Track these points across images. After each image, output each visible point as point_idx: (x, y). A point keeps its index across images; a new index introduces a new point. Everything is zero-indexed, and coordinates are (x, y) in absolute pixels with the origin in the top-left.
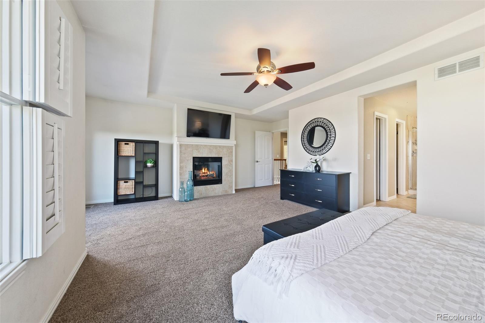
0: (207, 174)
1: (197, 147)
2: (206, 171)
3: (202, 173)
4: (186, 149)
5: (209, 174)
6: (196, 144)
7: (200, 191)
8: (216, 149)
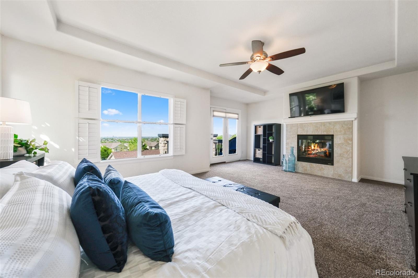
0: (317, 151)
1: (302, 125)
2: (316, 148)
3: (311, 150)
4: (291, 128)
5: (320, 151)
6: (300, 123)
7: (304, 167)
8: (324, 126)
